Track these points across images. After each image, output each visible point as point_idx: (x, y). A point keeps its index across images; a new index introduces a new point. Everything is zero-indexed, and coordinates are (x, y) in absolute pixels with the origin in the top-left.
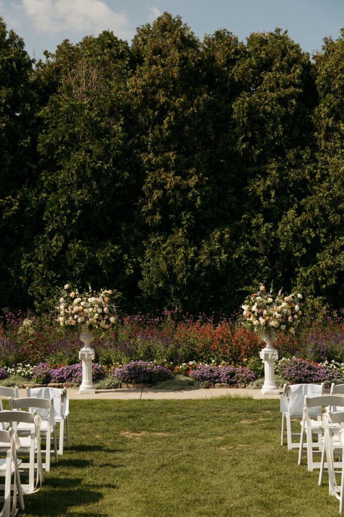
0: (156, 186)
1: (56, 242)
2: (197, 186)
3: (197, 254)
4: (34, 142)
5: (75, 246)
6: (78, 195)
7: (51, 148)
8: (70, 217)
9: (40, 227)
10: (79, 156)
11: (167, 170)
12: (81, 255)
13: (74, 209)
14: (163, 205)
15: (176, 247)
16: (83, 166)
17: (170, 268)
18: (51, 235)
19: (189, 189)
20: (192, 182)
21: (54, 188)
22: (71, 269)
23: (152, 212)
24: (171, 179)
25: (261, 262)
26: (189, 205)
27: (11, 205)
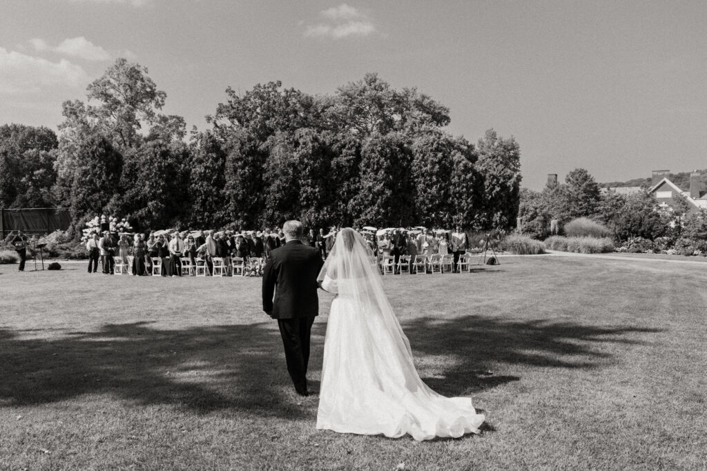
0: (304, 192)
1: (270, 212)
2: (319, 191)
3: (319, 215)
4: (261, 176)
5: (277, 213)
6: (277, 195)
7: (267, 179)
8: (275, 203)
9: (264, 206)
10: (278, 182)
11: (308, 186)
12: (279, 216)
13: (276, 201)
14: (307, 198)
15: (311, 213)
16: (279, 185)
17: (309, 220)
18: (268, 209)
19: (316, 193)
20: (317, 190)
21: (269, 193)
22: (276, 221)
23: (303, 201)
24: (309, 189)
25: (341, 217)
26: (316, 198)
27: (254, 199)
